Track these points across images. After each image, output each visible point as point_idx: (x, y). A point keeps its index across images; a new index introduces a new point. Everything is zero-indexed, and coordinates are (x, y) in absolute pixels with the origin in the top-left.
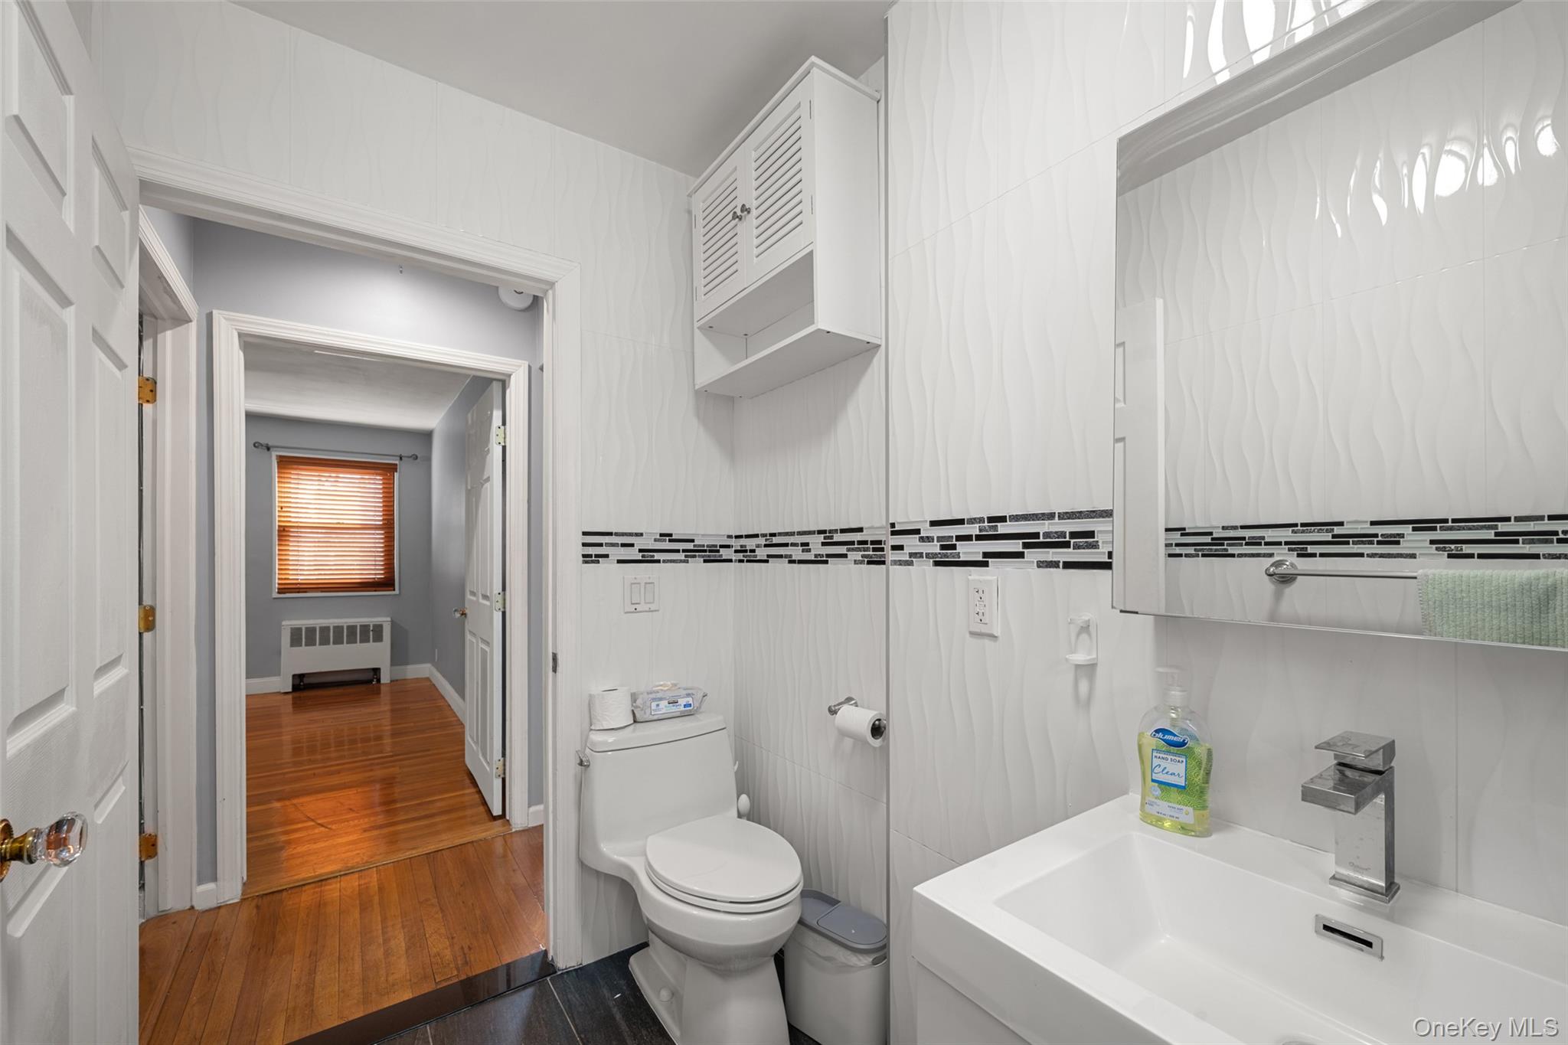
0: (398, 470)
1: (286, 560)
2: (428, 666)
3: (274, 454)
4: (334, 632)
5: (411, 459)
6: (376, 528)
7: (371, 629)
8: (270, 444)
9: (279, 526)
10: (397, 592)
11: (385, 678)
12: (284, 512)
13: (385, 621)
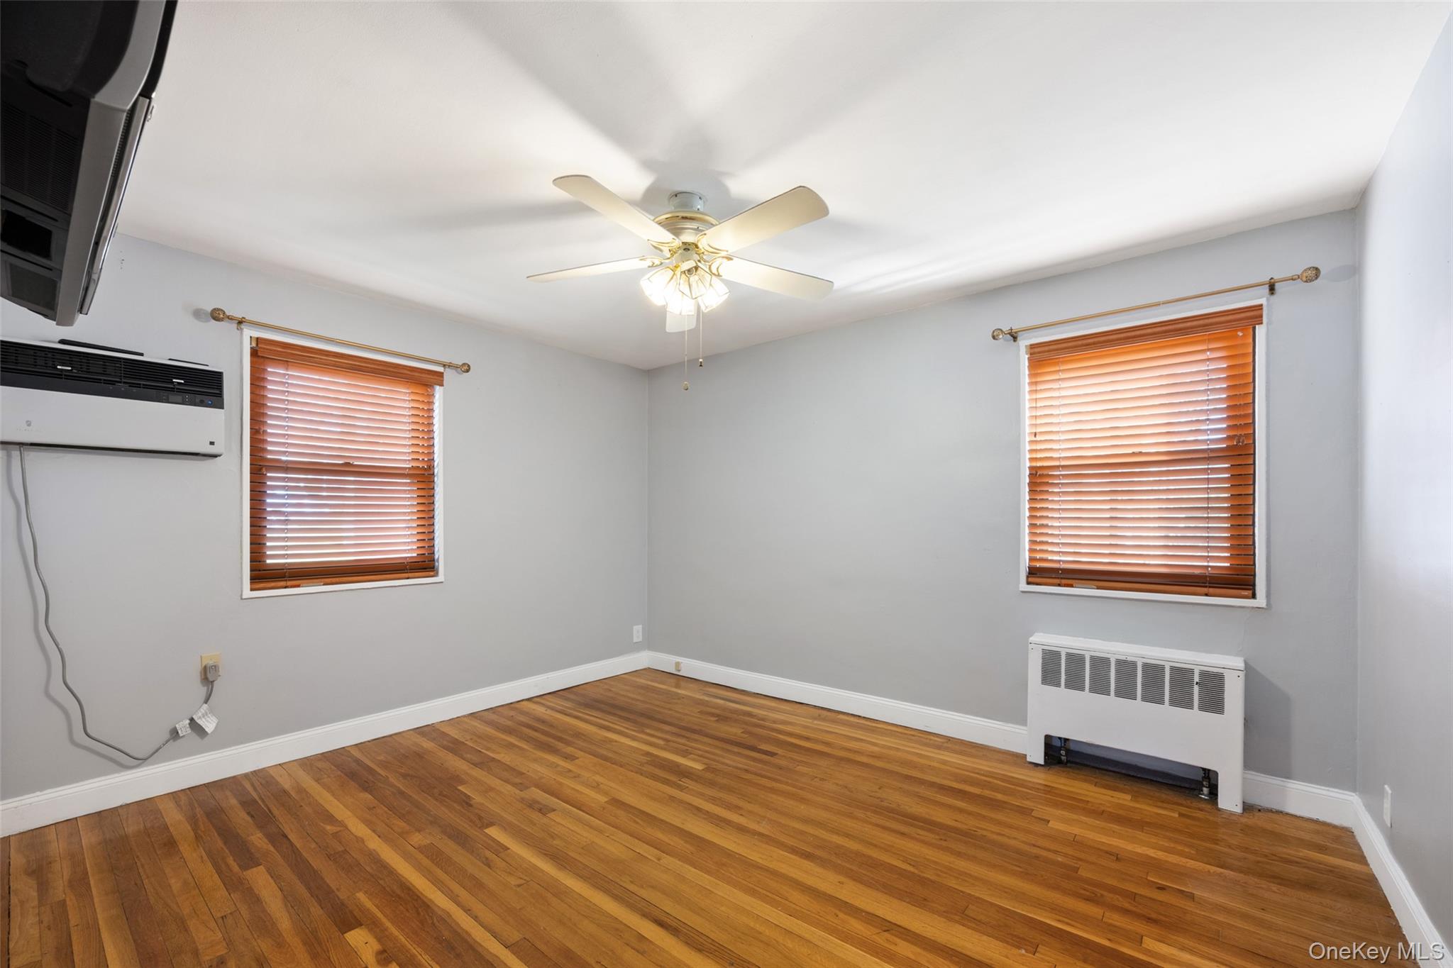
0: (1265, 319)
1: (1043, 526)
2: (1354, 799)
3: (1024, 342)
4: (1117, 671)
5: (1299, 284)
6: (1210, 456)
7: (1196, 679)
8: (1015, 327)
9: (1031, 468)
10: (1261, 601)
11: (1230, 800)
12: (1041, 441)
13: (1229, 664)
